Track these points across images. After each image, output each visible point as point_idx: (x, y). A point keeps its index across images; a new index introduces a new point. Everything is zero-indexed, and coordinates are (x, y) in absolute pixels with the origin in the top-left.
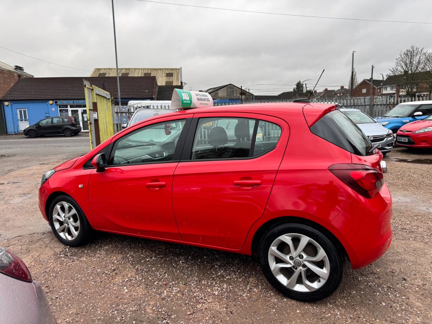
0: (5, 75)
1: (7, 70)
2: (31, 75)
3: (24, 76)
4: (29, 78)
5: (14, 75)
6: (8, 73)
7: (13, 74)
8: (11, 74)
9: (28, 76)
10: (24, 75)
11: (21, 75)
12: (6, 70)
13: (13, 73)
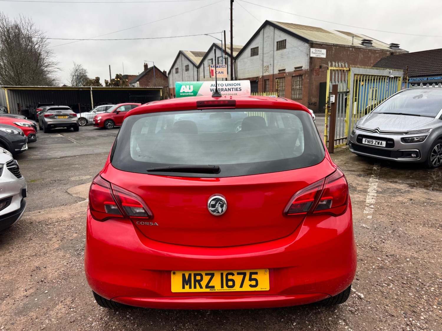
0: (377, 55)
1: (380, 50)
2: (406, 51)
3: (398, 54)
4: (403, 55)
5: (387, 54)
6: (380, 52)
7: (385, 53)
8: (384, 53)
9: (402, 53)
10: (397, 52)
11: (395, 52)
12: (378, 50)
13: (385, 51)
